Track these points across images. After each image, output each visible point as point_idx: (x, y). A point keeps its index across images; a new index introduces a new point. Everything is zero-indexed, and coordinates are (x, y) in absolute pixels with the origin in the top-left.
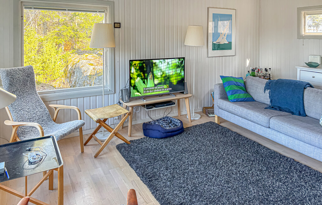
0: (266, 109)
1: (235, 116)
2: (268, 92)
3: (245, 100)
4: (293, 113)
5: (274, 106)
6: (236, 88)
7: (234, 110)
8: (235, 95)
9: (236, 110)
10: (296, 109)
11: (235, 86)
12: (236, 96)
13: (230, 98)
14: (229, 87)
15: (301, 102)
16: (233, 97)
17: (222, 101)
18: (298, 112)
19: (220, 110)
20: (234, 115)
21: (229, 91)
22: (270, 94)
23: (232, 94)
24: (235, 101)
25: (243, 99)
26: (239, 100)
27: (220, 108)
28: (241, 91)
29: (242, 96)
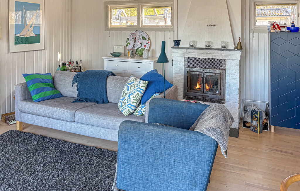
0: (73, 103)
1: (40, 117)
2: (75, 85)
3: (51, 98)
4: (97, 102)
5: (81, 98)
6: (42, 86)
7: (38, 111)
8: (40, 94)
9: (41, 110)
10: (101, 98)
11: (41, 83)
12: (42, 94)
13: (35, 98)
14: (34, 86)
15: (105, 90)
16: (38, 96)
17: (24, 103)
18: (102, 101)
19: (23, 114)
20: (38, 116)
21: (33, 91)
22: (77, 87)
23: (37, 94)
24: (41, 100)
25: (49, 97)
26: (45, 99)
27: (23, 112)
28: (47, 88)
29: (49, 93)
